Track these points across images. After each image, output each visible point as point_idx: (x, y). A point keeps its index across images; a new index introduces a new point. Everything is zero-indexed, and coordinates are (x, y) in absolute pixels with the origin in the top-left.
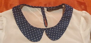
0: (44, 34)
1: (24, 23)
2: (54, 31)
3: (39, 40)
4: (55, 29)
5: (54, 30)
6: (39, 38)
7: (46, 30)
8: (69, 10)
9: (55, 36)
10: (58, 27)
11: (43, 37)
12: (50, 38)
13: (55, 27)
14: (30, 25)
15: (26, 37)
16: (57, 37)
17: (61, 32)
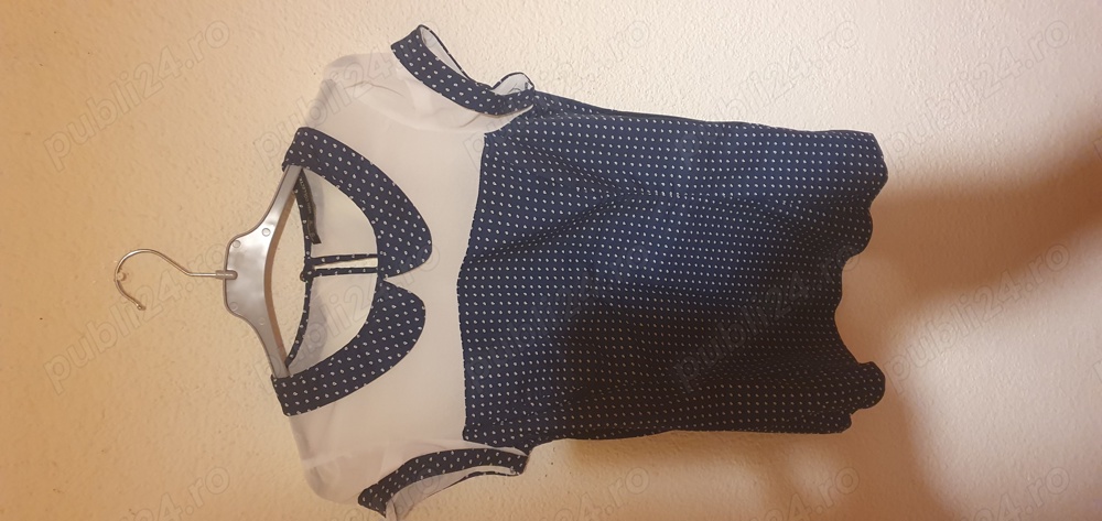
0: (395, 281)
1: (346, 365)
2: (394, 242)
3: (419, 303)
4: (387, 234)
5: (390, 240)
6: (414, 306)
7: (387, 271)
8: (315, 153)
9: (414, 241)
10: (381, 220)
11: (410, 290)
12: (417, 264)
13: (377, 233)
14: (355, 340)
15: (404, 355)
16: (422, 234)
17: (406, 211)
